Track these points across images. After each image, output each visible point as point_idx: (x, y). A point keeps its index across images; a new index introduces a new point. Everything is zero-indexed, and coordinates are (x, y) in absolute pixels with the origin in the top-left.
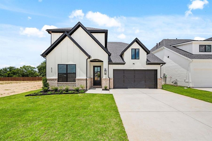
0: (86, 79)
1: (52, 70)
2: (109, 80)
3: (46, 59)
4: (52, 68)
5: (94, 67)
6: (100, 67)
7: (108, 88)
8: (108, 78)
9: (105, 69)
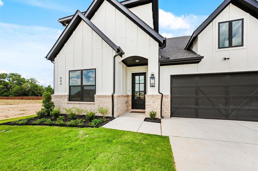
0: (113, 96)
1: (61, 81)
2: (160, 97)
3: (54, 63)
4: (61, 78)
5: (134, 75)
6: (144, 74)
7: (158, 116)
8: (159, 94)
9: (152, 75)
